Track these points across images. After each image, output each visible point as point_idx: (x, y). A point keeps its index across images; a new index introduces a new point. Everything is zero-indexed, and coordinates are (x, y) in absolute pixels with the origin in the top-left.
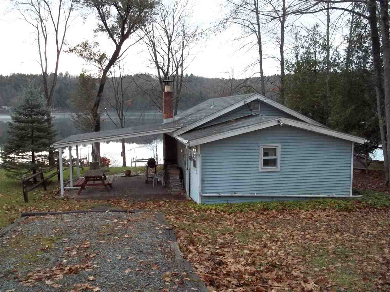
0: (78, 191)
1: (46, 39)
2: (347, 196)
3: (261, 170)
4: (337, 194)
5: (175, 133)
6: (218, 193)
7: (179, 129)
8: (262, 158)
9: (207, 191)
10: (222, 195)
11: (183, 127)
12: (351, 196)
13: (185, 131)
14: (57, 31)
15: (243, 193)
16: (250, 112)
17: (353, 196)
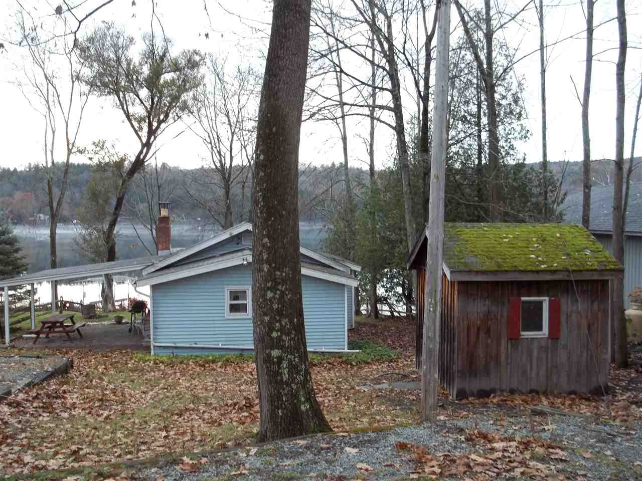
0: (34, 340)
1: (54, 132)
2: (342, 351)
3: (227, 317)
4: (326, 347)
5: (143, 270)
6: (175, 343)
7: (149, 266)
8: (227, 302)
9: (161, 341)
10: (178, 345)
11: (153, 264)
12: (346, 350)
13: (157, 269)
14: (67, 123)
15: (206, 343)
16: (236, 245)
17: (349, 351)
